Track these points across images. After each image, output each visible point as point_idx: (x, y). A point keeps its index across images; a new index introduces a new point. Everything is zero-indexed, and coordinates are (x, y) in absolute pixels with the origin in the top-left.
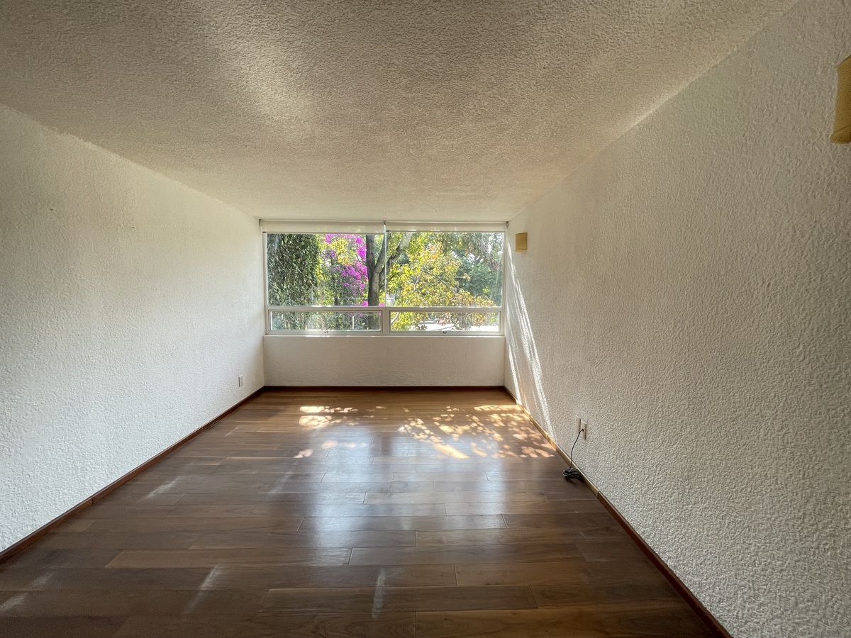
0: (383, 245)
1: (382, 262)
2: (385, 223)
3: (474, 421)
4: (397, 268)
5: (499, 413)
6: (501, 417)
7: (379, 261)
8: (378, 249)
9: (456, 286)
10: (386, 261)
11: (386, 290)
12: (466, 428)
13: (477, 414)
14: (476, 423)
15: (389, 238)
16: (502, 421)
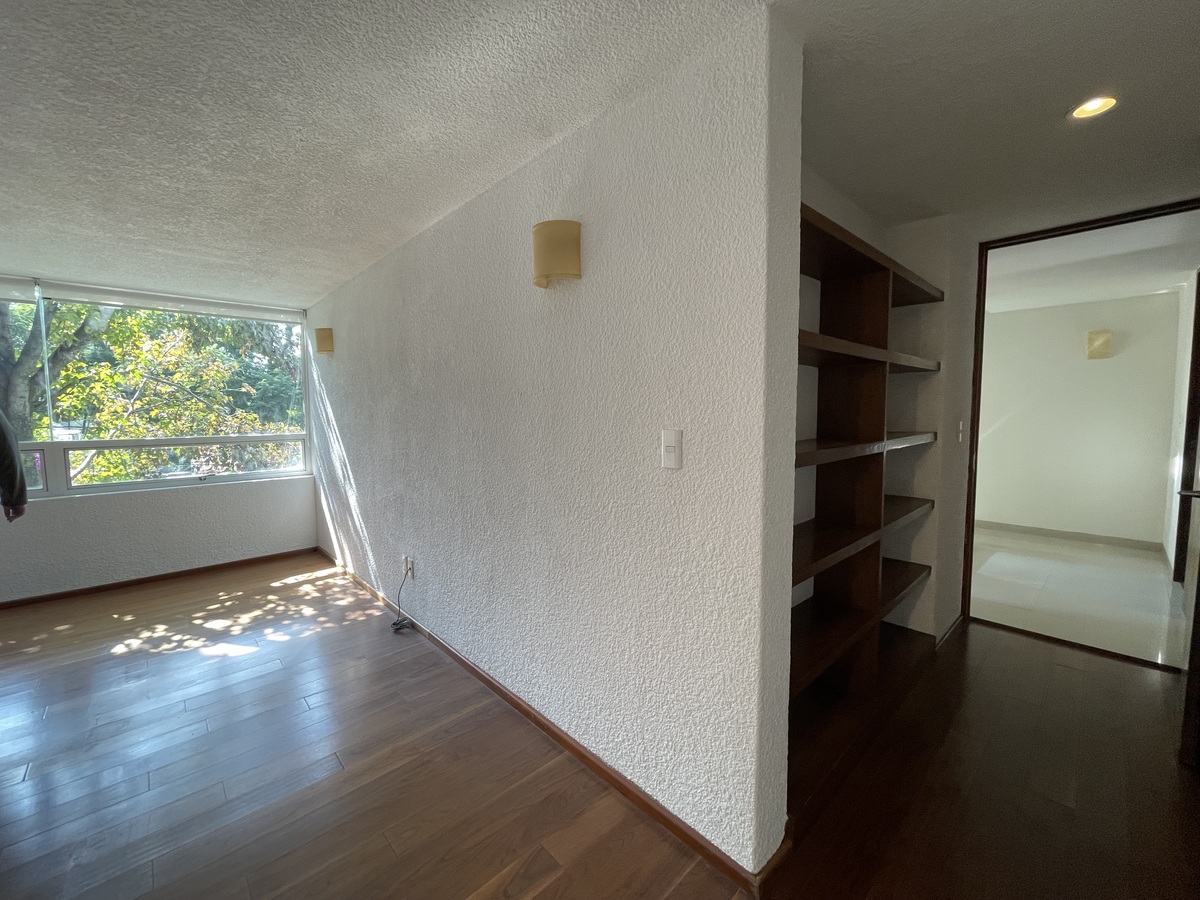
0: (36, 321)
1: (37, 357)
2: (36, 282)
3: (270, 602)
4: (79, 370)
5: (312, 582)
6: (316, 586)
7: (26, 352)
8: (20, 330)
9: (226, 405)
10: (47, 354)
11: (50, 411)
12: (258, 613)
13: (274, 591)
14: (273, 602)
15: (51, 311)
16: (318, 591)
